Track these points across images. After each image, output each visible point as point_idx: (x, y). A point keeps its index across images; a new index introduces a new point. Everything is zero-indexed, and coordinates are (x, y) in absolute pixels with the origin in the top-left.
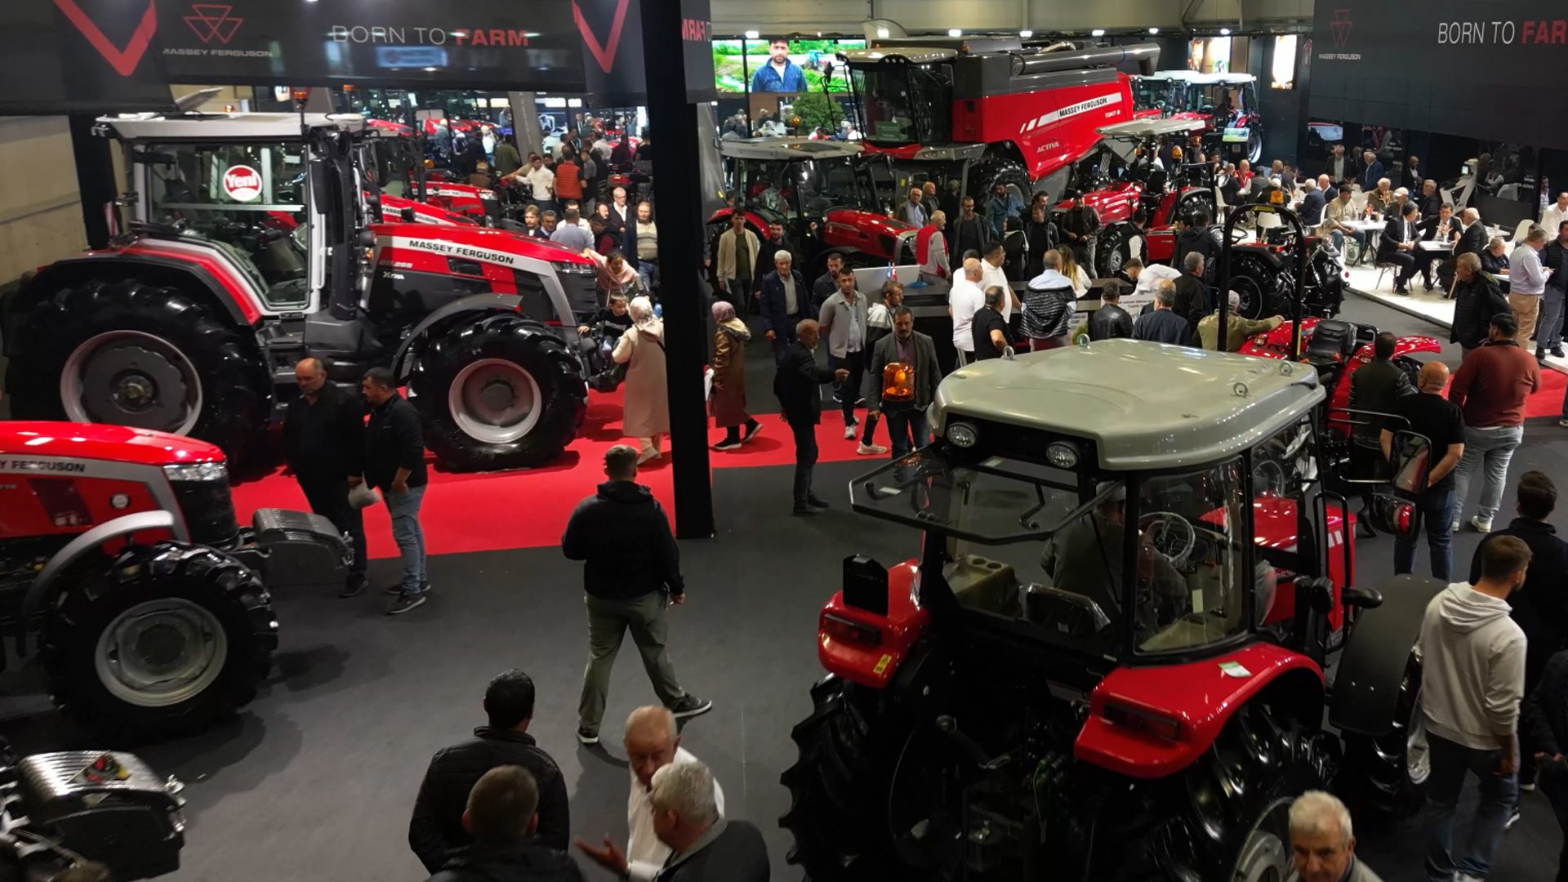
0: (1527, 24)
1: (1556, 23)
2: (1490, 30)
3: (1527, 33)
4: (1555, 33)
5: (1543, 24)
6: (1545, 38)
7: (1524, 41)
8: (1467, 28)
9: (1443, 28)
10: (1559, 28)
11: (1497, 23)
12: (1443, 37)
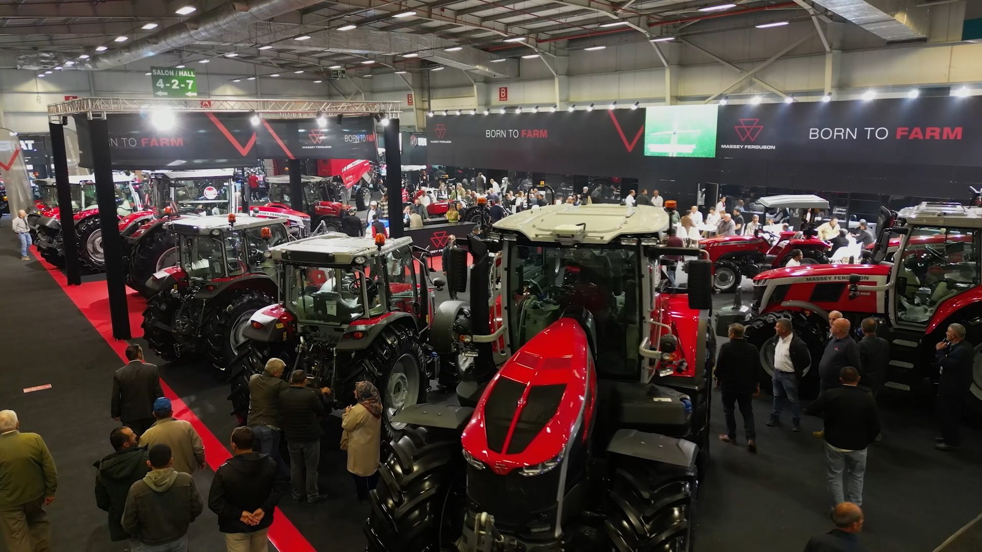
0: (523, 131)
1: (534, 131)
2: (508, 133)
3: (523, 134)
4: (534, 134)
5: (529, 131)
6: (531, 135)
7: (523, 136)
8: (498, 132)
9: (488, 132)
10: (536, 132)
11: (511, 131)
12: (488, 135)
